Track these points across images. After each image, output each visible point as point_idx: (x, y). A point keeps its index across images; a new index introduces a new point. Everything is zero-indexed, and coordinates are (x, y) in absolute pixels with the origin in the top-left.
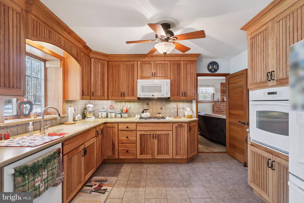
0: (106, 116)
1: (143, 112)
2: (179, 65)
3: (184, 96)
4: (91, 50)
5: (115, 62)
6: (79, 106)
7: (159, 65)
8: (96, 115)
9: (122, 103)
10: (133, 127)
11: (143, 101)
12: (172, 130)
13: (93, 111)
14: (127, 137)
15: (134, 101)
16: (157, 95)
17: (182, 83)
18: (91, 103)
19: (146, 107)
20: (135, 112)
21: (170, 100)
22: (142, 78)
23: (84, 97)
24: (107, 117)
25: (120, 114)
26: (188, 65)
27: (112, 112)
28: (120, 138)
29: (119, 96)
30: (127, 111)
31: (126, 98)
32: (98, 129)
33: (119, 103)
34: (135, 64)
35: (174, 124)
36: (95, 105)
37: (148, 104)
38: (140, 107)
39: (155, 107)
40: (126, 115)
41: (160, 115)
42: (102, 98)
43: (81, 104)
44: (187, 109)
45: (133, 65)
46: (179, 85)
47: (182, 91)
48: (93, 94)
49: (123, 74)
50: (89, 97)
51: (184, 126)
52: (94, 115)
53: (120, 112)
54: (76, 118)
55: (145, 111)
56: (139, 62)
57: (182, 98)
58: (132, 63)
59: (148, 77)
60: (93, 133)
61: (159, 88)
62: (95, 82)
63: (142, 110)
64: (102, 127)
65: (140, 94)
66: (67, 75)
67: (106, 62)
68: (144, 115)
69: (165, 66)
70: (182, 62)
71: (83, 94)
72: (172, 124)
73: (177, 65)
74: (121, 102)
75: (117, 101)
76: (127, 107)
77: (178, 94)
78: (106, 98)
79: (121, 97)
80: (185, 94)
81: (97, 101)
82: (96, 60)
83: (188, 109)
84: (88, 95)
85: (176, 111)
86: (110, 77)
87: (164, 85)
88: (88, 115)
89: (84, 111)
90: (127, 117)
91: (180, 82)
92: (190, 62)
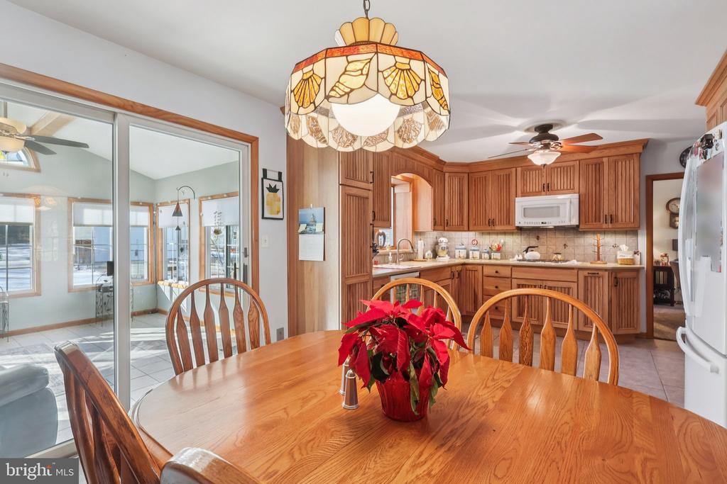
0: (465, 256)
1: (527, 251)
2: (598, 166)
3: (609, 221)
4: (445, 162)
5: (480, 174)
6: (429, 240)
7: (556, 170)
8: (452, 254)
9: (491, 236)
10: (506, 272)
11: (528, 232)
12: (576, 280)
13: (448, 248)
14: (497, 287)
15: (511, 233)
16: (552, 222)
17: (606, 197)
18: (444, 237)
19: (533, 242)
20: (514, 251)
21: (580, 230)
22: (524, 194)
23: (437, 227)
24: (468, 257)
25: (488, 253)
26: (620, 163)
27: (474, 250)
28: (486, 287)
29: (486, 224)
30: (499, 250)
31: (498, 228)
32: (454, 269)
33: (487, 237)
34: (511, 172)
35: (580, 272)
36: (449, 239)
37: (538, 238)
38: (524, 242)
39: (553, 244)
40: (497, 255)
41: (559, 257)
42: (459, 228)
43: (432, 236)
44: (621, 246)
45: (509, 175)
46: (600, 201)
47: (606, 213)
48: (447, 223)
49: (491, 191)
50: (441, 228)
51: (603, 277)
52: (448, 253)
53: (488, 249)
54: (426, 254)
55: (530, 249)
56: (519, 169)
57: (605, 226)
58: (506, 172)
59: (536, 192)
60: (447, 273)
61: (554, 211)
62: (451, 206)
63: (526, 247)
64: (459, 268)
65: (520, 221)
66: (417, 199)
67: (466, 175)
68: (529, 255)
69: (569, 170)
70: (605, 160)
71: (435, 224)
72: (576, 271)
73: (594, 166)
74: (489, 234)
75: (483, 234)
76: (500, 242)
77: (597, 219)
78: (466, 228)
79: (489, 226)
80: (612, 219)
81: (453, 233)
82: (452, 174)
83: (624, 247)
84: (441, 225)
85: (596, 251)
86: (472, 196)
87: (565, 203)
88: (440, 253)
89: (435, 248)
90: (499, 258)
91: (600, 197)
92: (624, 157)
